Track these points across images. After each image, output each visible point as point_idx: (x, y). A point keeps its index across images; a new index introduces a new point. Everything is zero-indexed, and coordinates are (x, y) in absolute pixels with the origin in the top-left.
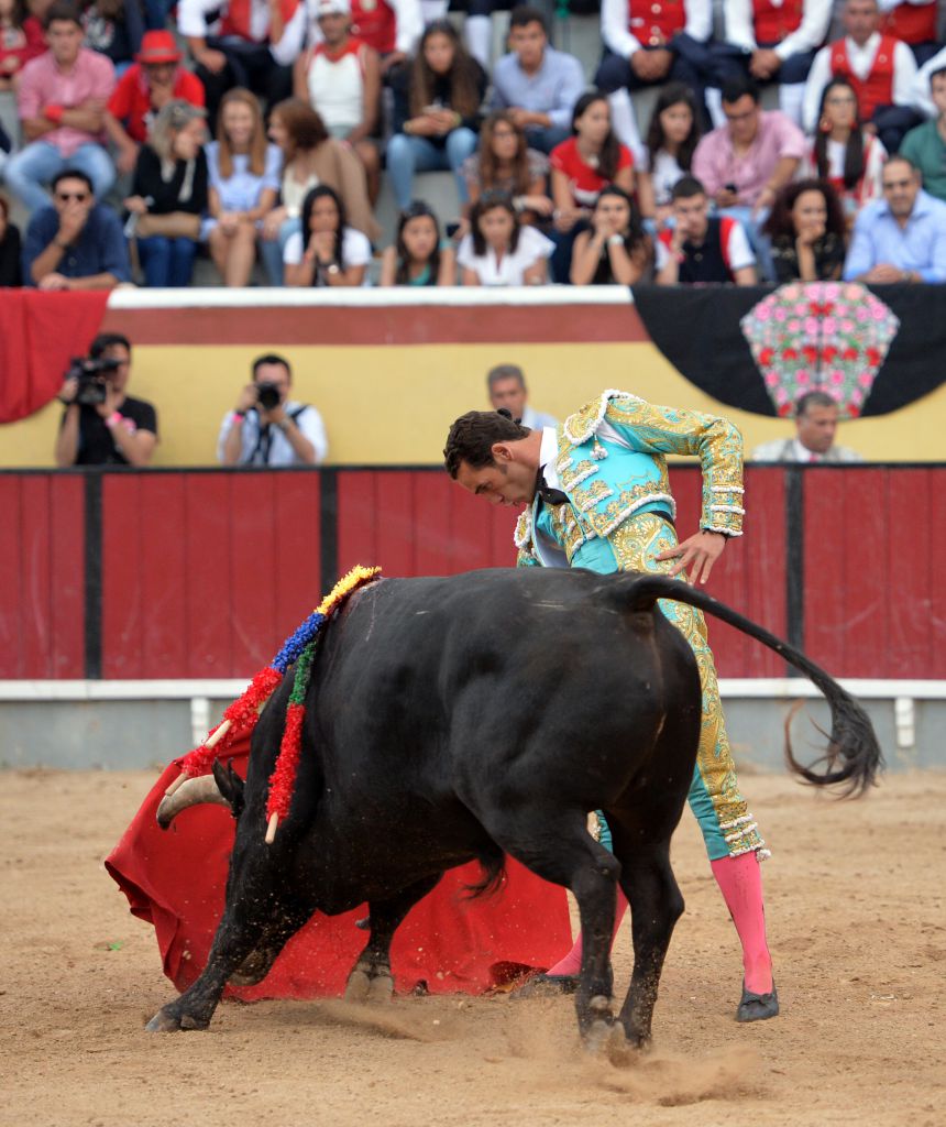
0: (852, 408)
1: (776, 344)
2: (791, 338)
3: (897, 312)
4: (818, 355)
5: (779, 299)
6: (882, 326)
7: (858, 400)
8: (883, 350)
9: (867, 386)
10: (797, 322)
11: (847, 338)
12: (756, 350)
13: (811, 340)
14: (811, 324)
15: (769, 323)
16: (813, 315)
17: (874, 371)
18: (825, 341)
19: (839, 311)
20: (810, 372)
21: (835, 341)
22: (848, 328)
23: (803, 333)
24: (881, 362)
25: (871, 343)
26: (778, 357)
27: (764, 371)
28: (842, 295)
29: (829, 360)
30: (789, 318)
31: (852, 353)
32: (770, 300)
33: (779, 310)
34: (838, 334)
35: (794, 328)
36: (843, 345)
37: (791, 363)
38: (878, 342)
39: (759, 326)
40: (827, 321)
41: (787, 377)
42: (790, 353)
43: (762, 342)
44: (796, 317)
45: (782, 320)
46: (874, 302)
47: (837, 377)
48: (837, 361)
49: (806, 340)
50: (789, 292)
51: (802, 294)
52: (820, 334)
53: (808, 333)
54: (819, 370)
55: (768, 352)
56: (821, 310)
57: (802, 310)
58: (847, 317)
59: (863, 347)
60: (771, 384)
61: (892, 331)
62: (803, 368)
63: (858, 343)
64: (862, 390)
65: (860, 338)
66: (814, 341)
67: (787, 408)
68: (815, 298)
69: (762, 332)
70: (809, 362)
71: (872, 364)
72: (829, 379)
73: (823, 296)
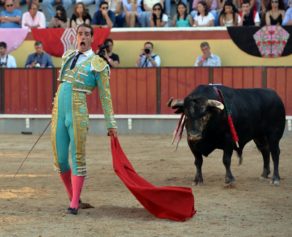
0: (279, 54)
1: (261, 41)
2: (265, 39)
3: (289, 32)
4: (271, 43)
5: (262, 30)
6: (286, 36)
7: (281, 53)
8: (286, 41)
9: (283, 50)
12: (257, 42)
14: (269, 36)
15: (259, 36)
16: (270, 34)
17: (284, 46)
18: (273, 40)
19: (276, 33)
20: (269, 47)
21: (275, 40)
22: (278, 37)
23: (267, 38)
24: (286, 44)
25: (284, 40)
26: (262, 44)
27: (259, 47)
28: (276, 29)
29: (274, 44)
30: (264, 35)
31: (279, 42)
32: (260, 31)
33: (262, 33)
34: (276, 38)
35: (265, 37)
36: (277, 40)
37: (265, 45)
39: (257, 37)
40: (273, 35)
41: (264, 48)
42: (264, 43)
43: (258, 40)
44: (266, 34)
45: (262, 35)
46: (284, 30)
47: (276, 48)
48: (276, 44)
49: (268, 40)
50: (264, 28)
51: (267, 29)
52: (271, 38)
53: (269, 38)
54: (271, 46)
55: (259, 42)
56: (272, 33)
57: (267, 33)
60: (260, 50)
61: (288, 37)
62: (267, 46)
63: (280, 40)
64: (281, 50)
65: (281, 39)
66: (270, 40)
67: (264, 55)
68: (270, 30)
69: (258, 38)
70: (269, 44)
71: (283, 44)
72: (274, 48)
73: (272, 30)
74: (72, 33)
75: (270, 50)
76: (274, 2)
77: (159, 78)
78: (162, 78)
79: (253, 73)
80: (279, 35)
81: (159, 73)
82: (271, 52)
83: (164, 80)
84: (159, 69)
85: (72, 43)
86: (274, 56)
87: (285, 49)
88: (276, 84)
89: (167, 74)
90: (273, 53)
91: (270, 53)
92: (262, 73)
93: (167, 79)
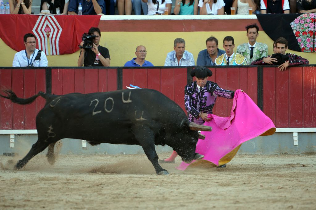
1: (301, 31)
4: (314, 33)
5: (302, 17)
10: (307, 24)
12: (295, 32)
14: (311, 25)
15: (298, 24)
16: (312, 23)
20: (311, 39)
23: (309, 27)
26: (301, 34)
27: (297, 38)
30: (305, 23)
32: (299, 18)
33: (301, 20)
35: (306, 26)
37: (305, 36)
39: (295, 25)
41: (304, 40)
42: (305, 33)
43: (296, 30)
44: (307, 22)
45: (303, 23)
49: (310, 29)
51: (309, 16)
52: (314, 28)
54: (314, 38)
55: (298, 33)
56: (314, 21)
57: (309, 20)
60: (299, 42)
62: (309, 37)
66: (312, 30)
67: (304, 48)
68: (313, 17)
69: (296, 27)
70: (311, 36)
73: (315, 17)
74: (47, 22)
75: (312, 43)
82: (314, 45)
85: (48, 36)
91: (312, 46)
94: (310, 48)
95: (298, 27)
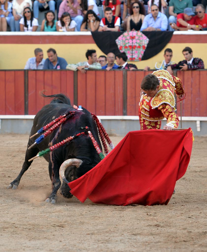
0: (140, 59)
1: (123, 45)
2: (126, 43)
3: (148, 38)
4: (132, 47)
5: (123, 35)
6: (145, 41)
7: (141, 57)
8: (146, 46)
9: (143, 54)
10: (127, 40)
11: (138, 43)
12: (119, 46)
13: (130, 44)
14: (130, 41)
15: (121, 41)
16: (131, 39)
17: (144, 50)
18: (134, 44)
19: (137, 38)
20: (131, 51)
21: (136, 44)
22: (138, 42)
23: (129, 43)
24: (145, 49)
25: (143, 44)
26: (123, 48)
28: (137, 34)
29: (134, 49)
30: (126, 40)
31: (139, 47)
32: (122, 36)
33: (123, 38)
34: (136, 43)
35: (127, 42)
36: (137, 45)
37: (126, 49)
38: (145, 44)
39: (119, 41)
40: (134, 40)
42: (126, 47)
43: (120, 45)
44: (127, 39)
45: (124, 40)
46: (144, 36)
47: (136, 52)
48: (136, 49)
49: (129, 44)
50: (125, 34)
51: (128, 34)
52: (132, 43)
53: (130, 43)
54: (132, 51)
55: (121, 47)
56: (133, 38)
57: (128, 38)
58: (138, 39)
59: (141, 46)
61: (148, 42)
62: (129, 50)
63: (141, 45)
64: (142, 55)
65: (141, 43)
66: (131, 44)
68: (131, 35)
69: (120, 43)
70: (130, 49)
71: (143, 49)
72: (134, 53)
73: (133, 35)
75: (131, 54)
76: (135, 8)
77: (27, 79)
78: (30, 80)
79: (115, 75)
80: (140, 40)
81: (27, 75)
82: (132, 56)
83: (32, 82)
84: (27, 72)
86: (135, 60)
87: (145, 53)
88: (135, 86)
89: (34, 77)
90: (134, 57)
91: (131, 57)
92: (123, 75)
93: (34, 81)
94: (130, 58)
95: (121, 43)
